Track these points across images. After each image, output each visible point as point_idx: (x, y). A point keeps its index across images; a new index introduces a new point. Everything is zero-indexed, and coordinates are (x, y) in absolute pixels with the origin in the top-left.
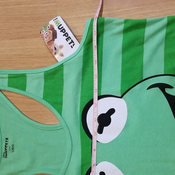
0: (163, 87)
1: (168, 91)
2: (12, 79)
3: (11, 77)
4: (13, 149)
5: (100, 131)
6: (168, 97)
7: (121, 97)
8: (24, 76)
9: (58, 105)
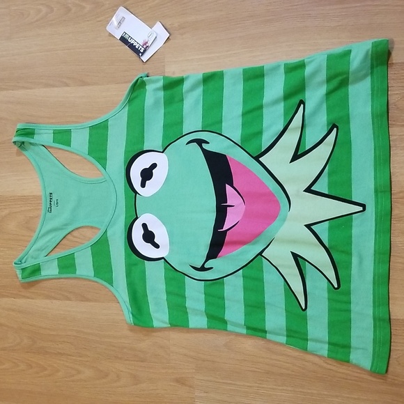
0: (200, 142)
1: (205, 146)
2: (56, 135)
3: (55, 132)
4: (57, 203)
5: (143, 185)
6: (204, 151)
7: (163, 152)
8: (69, 131)
9: (102, 160)
